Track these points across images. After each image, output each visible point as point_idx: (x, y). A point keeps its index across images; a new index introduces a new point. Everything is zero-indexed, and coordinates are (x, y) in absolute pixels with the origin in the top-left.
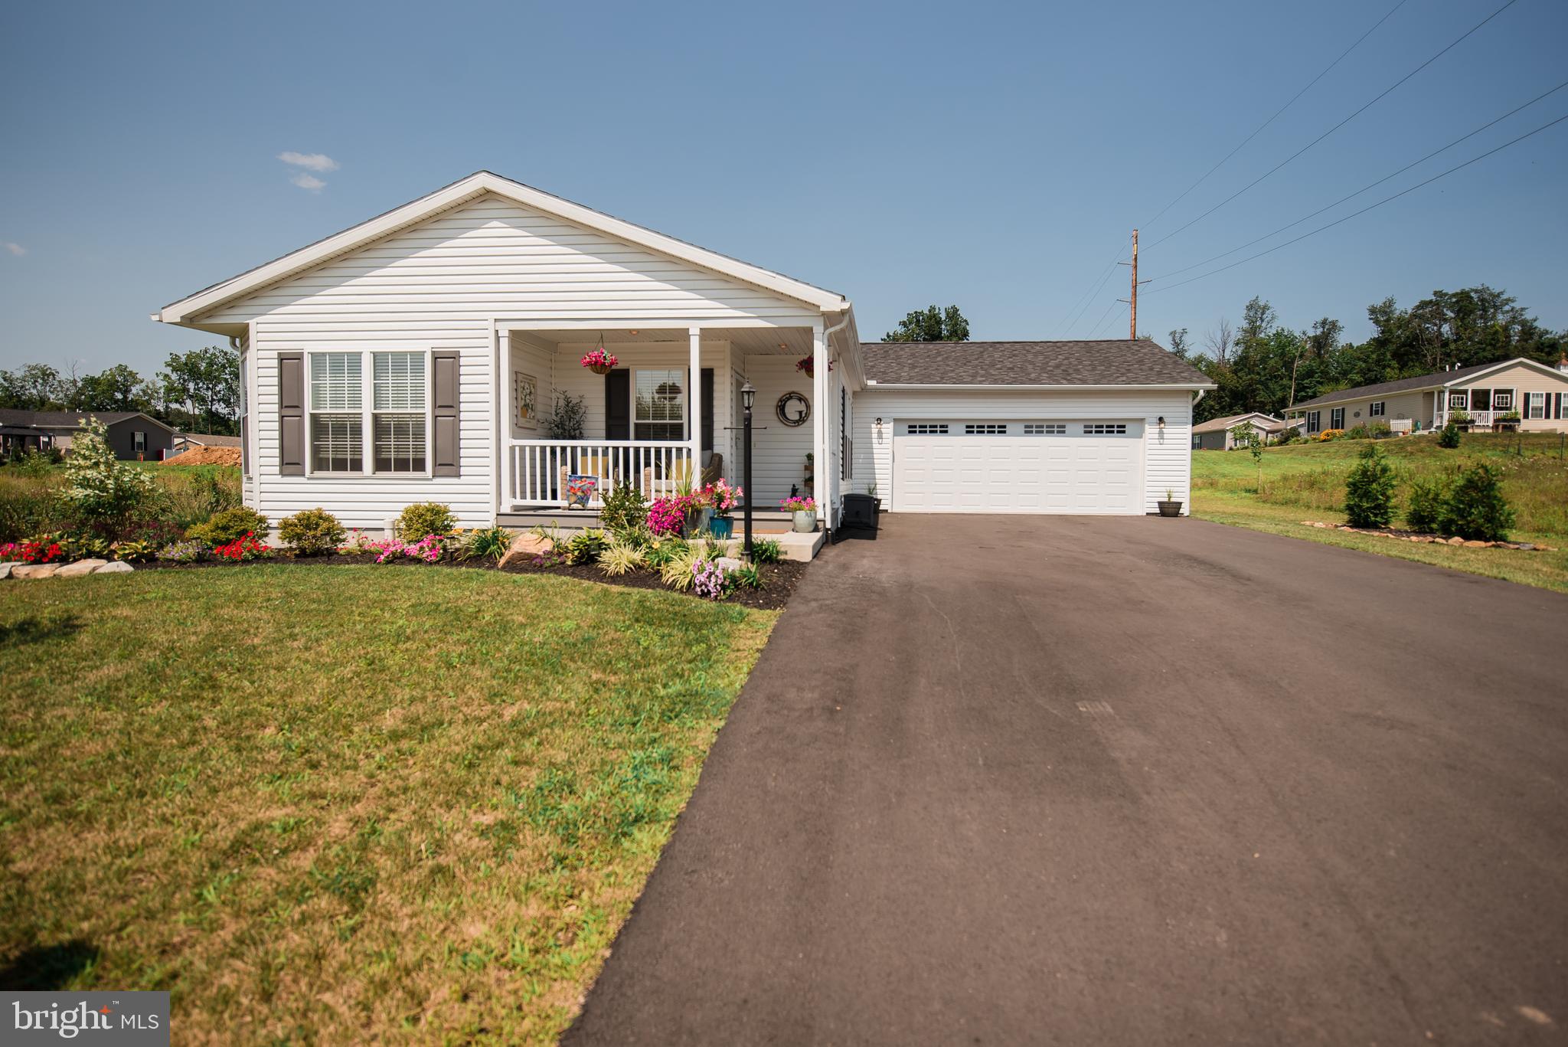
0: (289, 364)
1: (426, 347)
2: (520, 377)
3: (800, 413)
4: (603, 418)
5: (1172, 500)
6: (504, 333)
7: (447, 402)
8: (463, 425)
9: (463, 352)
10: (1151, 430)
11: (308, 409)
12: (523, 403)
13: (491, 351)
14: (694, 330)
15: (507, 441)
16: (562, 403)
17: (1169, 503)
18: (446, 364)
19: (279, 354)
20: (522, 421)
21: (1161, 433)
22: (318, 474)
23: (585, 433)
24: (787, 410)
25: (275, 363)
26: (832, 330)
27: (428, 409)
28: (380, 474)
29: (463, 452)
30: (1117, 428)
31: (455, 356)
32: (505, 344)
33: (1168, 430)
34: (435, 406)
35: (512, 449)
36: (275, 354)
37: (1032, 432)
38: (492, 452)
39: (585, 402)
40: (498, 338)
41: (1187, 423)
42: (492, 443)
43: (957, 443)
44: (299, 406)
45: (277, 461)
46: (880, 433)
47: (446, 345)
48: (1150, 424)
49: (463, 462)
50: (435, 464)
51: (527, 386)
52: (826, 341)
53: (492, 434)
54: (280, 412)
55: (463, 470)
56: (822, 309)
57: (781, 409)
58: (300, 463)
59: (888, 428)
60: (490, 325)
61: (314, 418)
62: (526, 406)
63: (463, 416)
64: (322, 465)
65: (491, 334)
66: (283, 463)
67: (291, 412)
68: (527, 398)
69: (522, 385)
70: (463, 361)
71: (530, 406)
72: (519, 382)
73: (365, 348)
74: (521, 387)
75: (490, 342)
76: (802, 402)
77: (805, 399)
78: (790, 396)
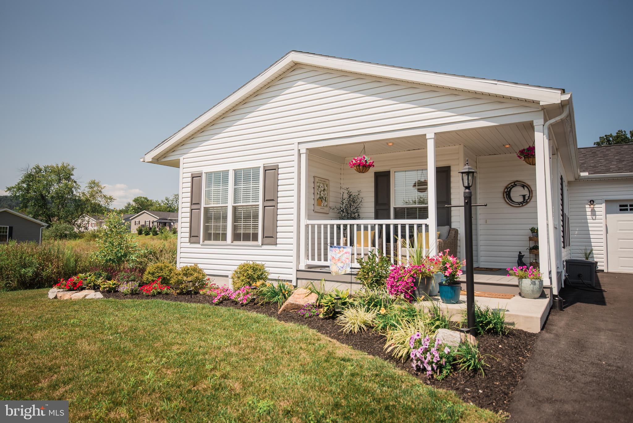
0: (196, 178)
1: (260, 164)
2: (317, 180)
3: (524, 196)
4: (373, 205)
6: (303, 151)
7: (271, 197)
8: (279, 211)
9: (280, 165)
11: (203, 205)
12: (318, 196)
13: (295, 164)
14: (430, 134)
15: (304, 221)
16: (346, 196)
18: (271, 171)
19: (192, 174)
20: (318, 208)
22: (207, 242)
23: (361, 216)
24: (512, 195)
25: (190, 180)
26: (552, 121)
27: (260, 203)
28: (236, 243)
29: (279, 229)
31: (276, 168)
32: (304, 157)
34: (265, 200)
35: (307, 226)
36: (189, 175)
38: (294, 229)
39: (362, 195)
40: (300, 155)
42: (294, 223)
44: (199, 203)
45: (188, 235)
47: (270, 162)
49: (279, 235)
50: (263, 237)
51: (321, 185)
52: (546, 131)
53: (295, 217)
54: (191, 207)
55: (279, 241)
56: (541, 103)
57: (507, 194)
58: (198, 236)
59: (601, 207)
60: (295, 147)
61: (206, 209)
62: (321, 198)
63: (279, 206)
64: (208, 237)
65: (296, 152)
66: (191, 236)
67: (194, 207)
68: (322, 193)
69: (318, 184)
70: (280, 171)
71: (324, 198)
72: (316, 183)
73: (231, 168)
74: (317, 186)
75: (296, 158)
76: (525, 188)
77: (529, 186)
78: (514, 184)
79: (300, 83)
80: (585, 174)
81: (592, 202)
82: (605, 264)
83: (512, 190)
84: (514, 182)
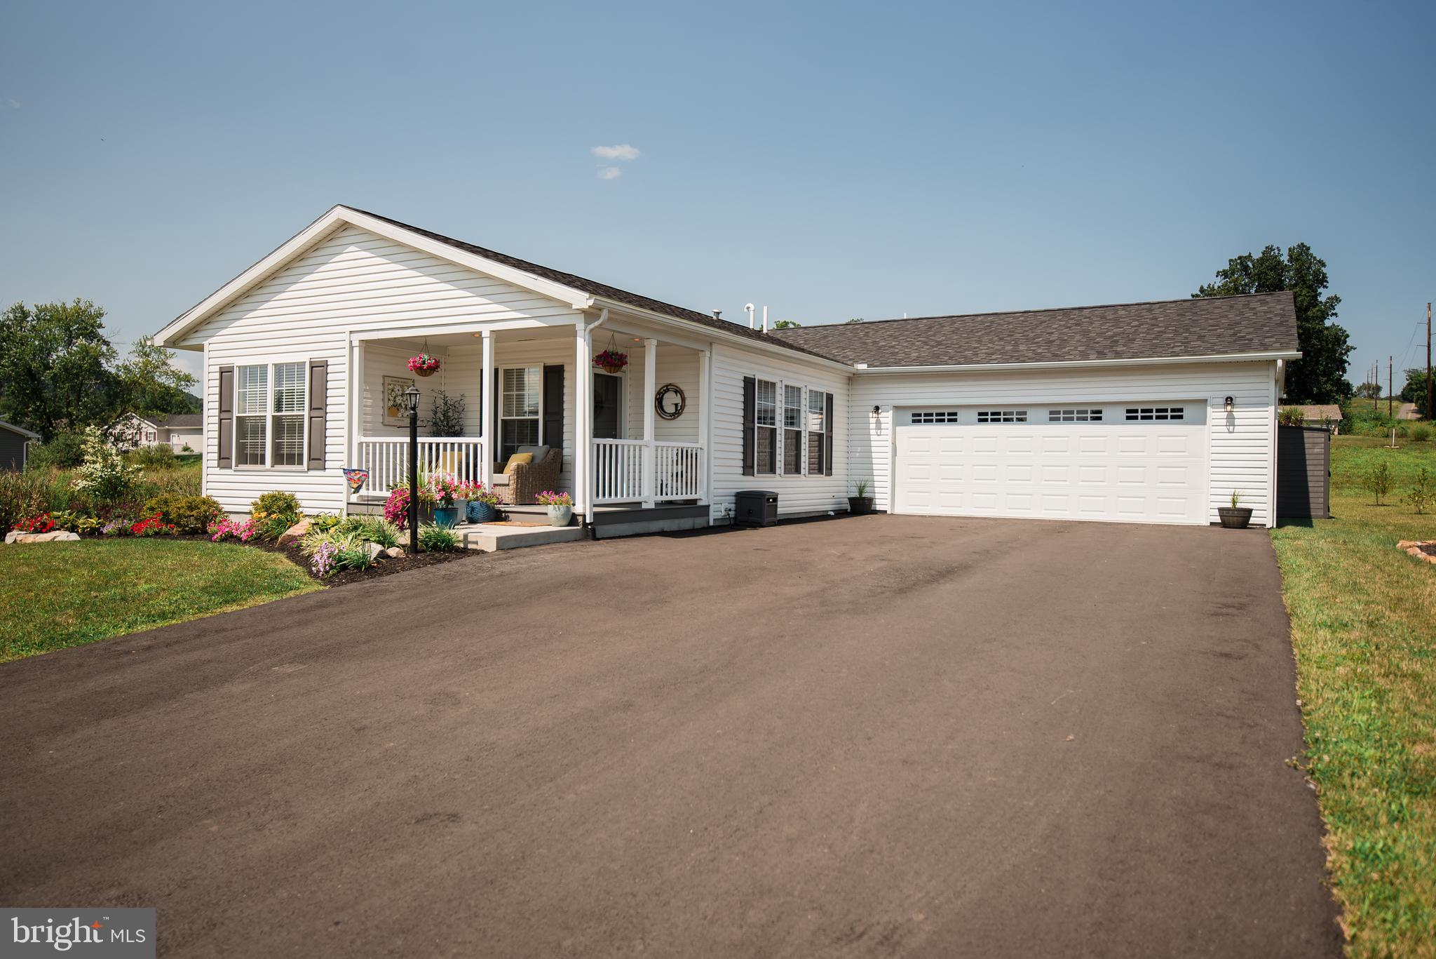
0: (225, 373)
1: (305, 358)
2: (388, 380)
3: (676, 405)
5: (1239, 505)
6: (356, 343)
7: (319, 406)
8: (329, 425)
9: (330, 361)
10: (1216, 415)
11: (236, 414)
12: (391, 403)
13: (346, 360)
14: (486, 334)
15: (357, 438)
16: (440, 402)
17: (1235, 509)
18: (319, 369)
19: (220, 368)
20: (389, 420)
21: (1231, 419)
22: (242, 467)
23: (466, 429)
24: (664, 403)
25: (217, 375)
27: (306, 413)
28: (278, 467)
29: (328, 449)
30: (1173, 413)
31: (324, 365)
32: (356, 351)
33: (1238, 413)
34: (311, 409)
35: (361, 444)
36: (217, 369)
37: (1058, 419)
38: (345, 448)
39: (466, 401)
40: (352, 348)
41: (1267, 404)
42: (345, 440)
43: (968, 433)
44: (230, 411)
45: (216, 456)
46: (878, 423)
47: (318, 356)
48: (1213, 406)
49: (328, 457)
50: (310, 459)
51: (397, 388)
52: (587, 337)
53: (345, 432)
54: (219, 416)
55: (328, 464)
57: (659, 401)
58: (229, 458)
59: (887, 417)
60: (346, 336)
61: (240, 420)
62: (396, 406)
63: (329, 417)
64: (242, 459)
65: (347, 344)
66: (220, 458)
67: (225, 415)
68: (397, 399)
69: (391, 387)
70: (330, 369)
71: (404, 406)
72: (386, 384)
73: (270, 361)
74: (389, 389)
75: (346, 352)
76: (678, 394)
77: (682, 391)
78: (667, 389)
79: (352, 248)
80: (862, 367)
81: (877, 408)
82: (888, 502)
83: (664, 397)
84: (667, 386)
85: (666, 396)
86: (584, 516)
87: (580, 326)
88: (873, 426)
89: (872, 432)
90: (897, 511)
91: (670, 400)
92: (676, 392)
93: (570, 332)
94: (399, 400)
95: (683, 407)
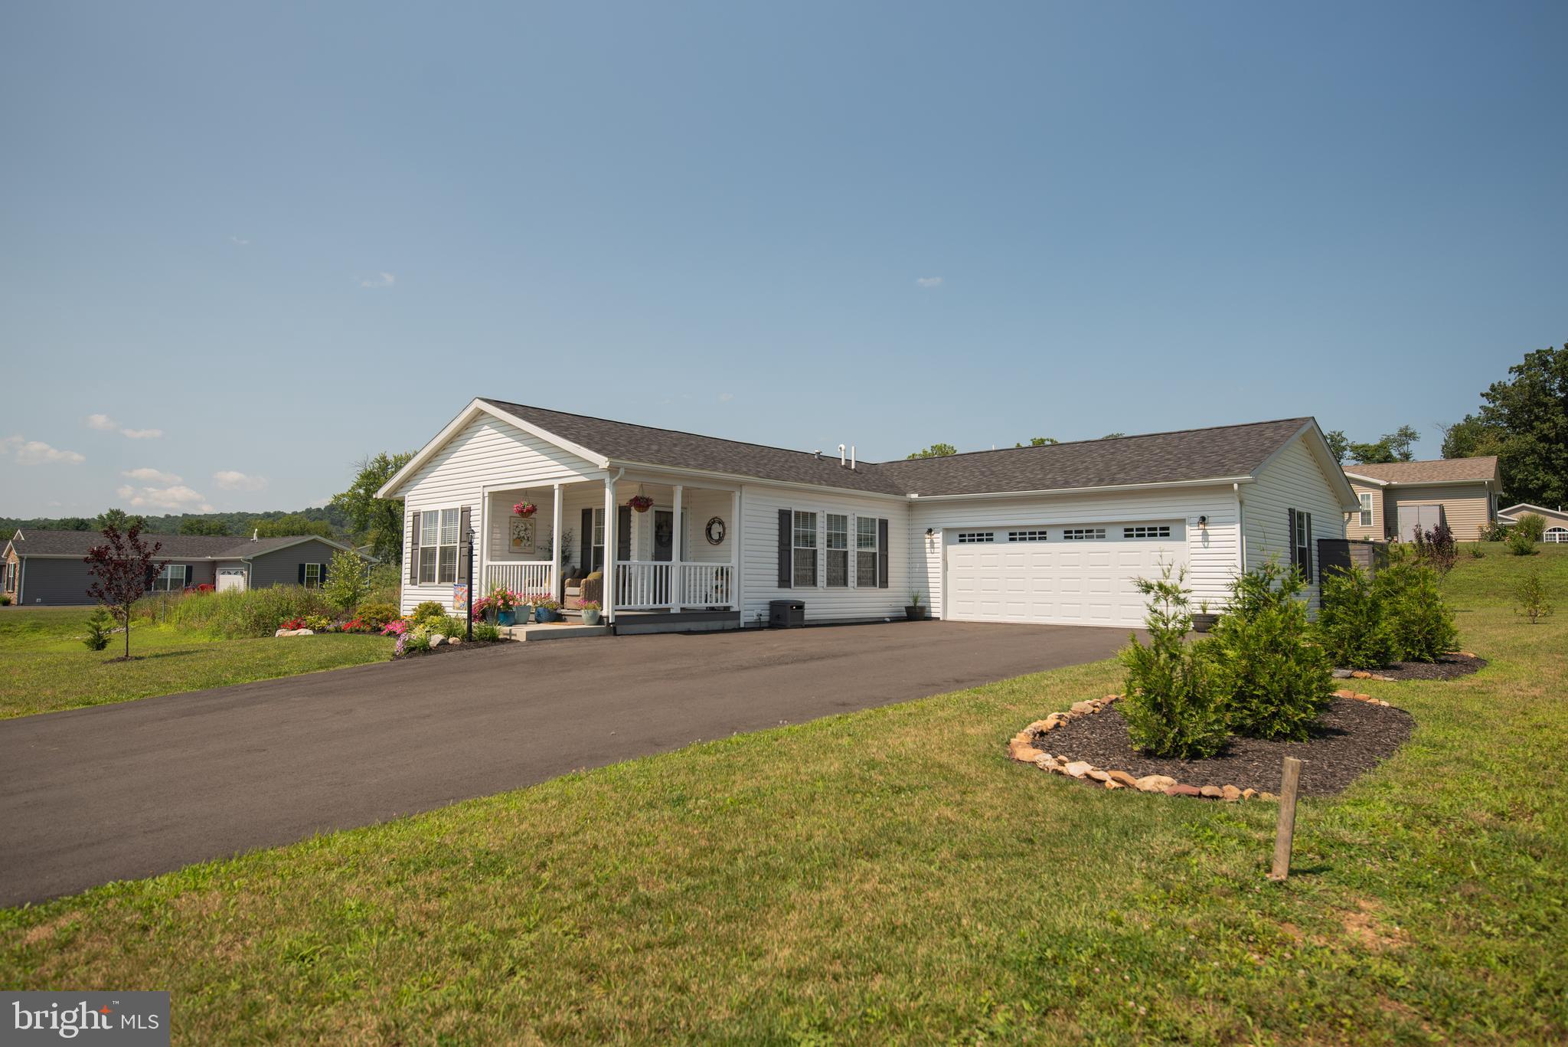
0: (416, 517)
1: (458, 505)
2: (513, 520)
3: (720, 533)
4: (580, 544)
5: (1208, 612)
6: (486, 494)
7: (466, 539)
9: (471, 507)
10: (1193, 532)
11: (421, 546)
12: (515, 536)
13: (481, 506)
14: (556, 487)
15: (486, 563)
17: (1205, 616)
18: (466, 512)
20: (516, 548)
21: (1205, 535)
22: (423, 584)
24: (712, 532)
25: (412, 519)
26: (614, 480)
27: (458, 545)
28: (443, 584)
30: (1160, 531)
31: (469, 510)
32: (487, 499)
33: (1212, 530)
34: (461, 541)
35: (488, 566)
36: (413, 514)
37: (1070, 537)
40: (484, 497)
41: (1233, 523)
43: (1001, 551)
44: (418, 544)
45: (409, 577)
46: (932, 543)
47: (465, 504)
48: (1190, 524)
50: (459, 578)
51: (521, 525)
52: (612, 488)
54: (412, 548)
57: (709, 531)
58: (416, 578)
59: (938, 537)
60: (480, 490)
61: (422, 550)
62: (520, 539)
64: (423, 580)
65: (481, 495)
66: (411, 578)
67: (415, 547)
69: (515, 524)
70: (472, 513)
71: (526, 538)
72: (512, 523)
73: (440, 507)
74: (514, 526)
75: (480, 500)
76: (721, 525)
77: (723, 522)
78: (714, 521)
79: (486, 427)
80: (915, 496)
81: (930, 531)
82: (940, 610)
84: (714, 519)
85: (713, 527)
86: (608, 617)
87: (607, 481)
88: (928, 545)
89: (928, 550)
90: (950, 617)
91: (716, 529)
92: (720, 523)
93: (600, 485)
94: (522, 534)
95: (724, 534)
